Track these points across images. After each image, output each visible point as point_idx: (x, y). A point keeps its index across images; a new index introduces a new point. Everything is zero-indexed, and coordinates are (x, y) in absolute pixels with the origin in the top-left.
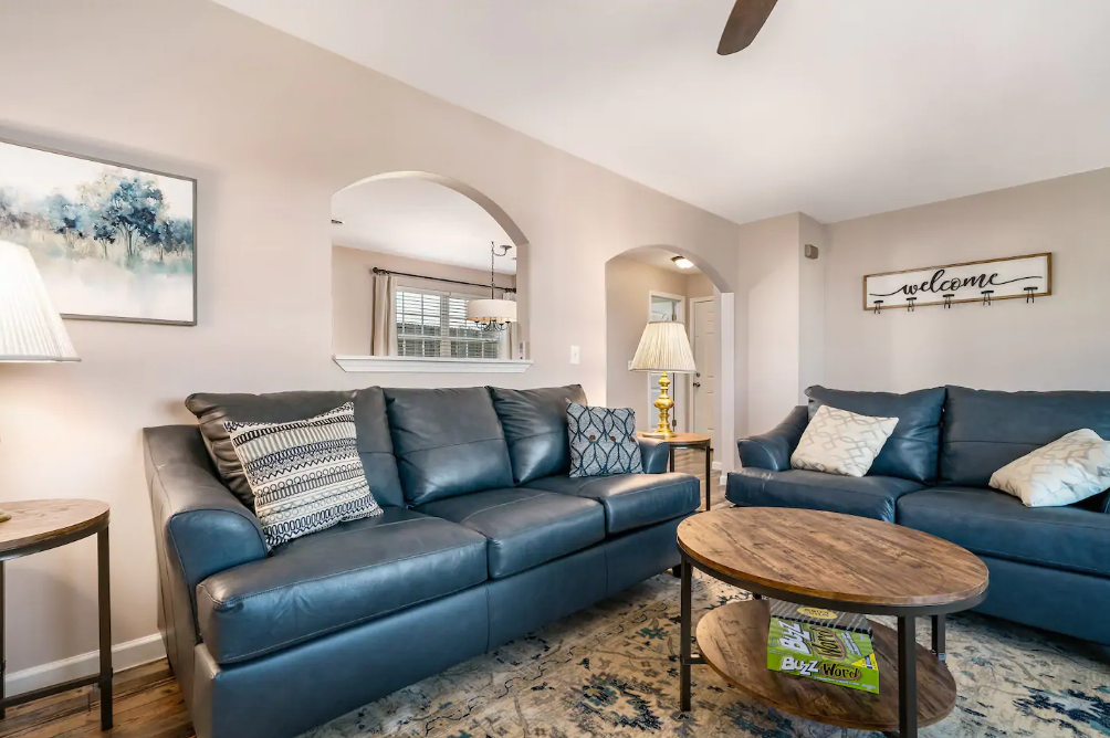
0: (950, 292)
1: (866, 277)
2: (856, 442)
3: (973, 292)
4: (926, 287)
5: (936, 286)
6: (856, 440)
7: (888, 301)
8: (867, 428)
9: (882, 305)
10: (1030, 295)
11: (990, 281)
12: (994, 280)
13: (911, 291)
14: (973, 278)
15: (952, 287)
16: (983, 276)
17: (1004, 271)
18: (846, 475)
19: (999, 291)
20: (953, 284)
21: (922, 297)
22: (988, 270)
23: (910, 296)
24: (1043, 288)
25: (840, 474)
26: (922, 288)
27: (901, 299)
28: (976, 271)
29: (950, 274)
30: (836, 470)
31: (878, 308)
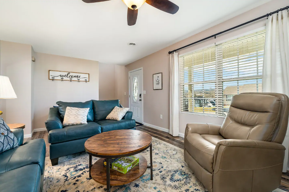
0: (71, 78)
1: (49, 71)
2: (83, 115)
3: (76, 79)
4: (66, 76)
5: (68, 76)
6: (83, 114)
7: (56, 78)
8: (84, 111)
9: (54, 79)
10: (86, 81)
11: (79, 77)
12: (80, 77)
13: (62, 76)
14: (76, 76)
15: (71, 77)
16: (78, 76)
17: (82, 76)
18: (84, 124)
19: (81, 80)
20: (72, 76)
21: (65, 78)
22: (79, 75)
23: (62, 78)
24: (88, 80)
25: (82, 124)
26: (65, 76)
27: (59, 78)
28: (76, 75)
29: (71, 74)
30: (81, 123)
31: (53, 80)
